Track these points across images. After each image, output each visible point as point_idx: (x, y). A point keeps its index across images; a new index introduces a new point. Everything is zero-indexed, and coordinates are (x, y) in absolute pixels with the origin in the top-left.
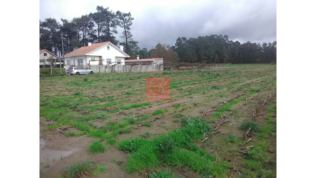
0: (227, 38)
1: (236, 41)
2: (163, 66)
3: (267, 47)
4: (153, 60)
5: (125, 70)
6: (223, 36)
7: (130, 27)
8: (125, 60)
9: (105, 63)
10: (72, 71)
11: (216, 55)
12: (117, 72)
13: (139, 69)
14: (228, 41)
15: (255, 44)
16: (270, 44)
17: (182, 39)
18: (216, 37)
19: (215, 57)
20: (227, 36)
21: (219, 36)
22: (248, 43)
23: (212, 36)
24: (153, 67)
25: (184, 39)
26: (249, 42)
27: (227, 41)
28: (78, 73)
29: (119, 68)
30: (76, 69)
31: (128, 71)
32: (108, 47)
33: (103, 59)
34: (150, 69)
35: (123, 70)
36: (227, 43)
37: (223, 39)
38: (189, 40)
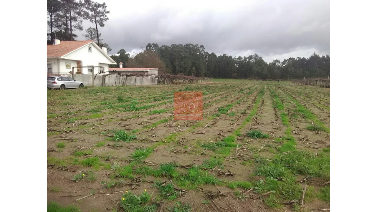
0: (203, 49)
1: (212, 53)
2: (157, 78)
3: (241, 61)
4: (148, 69)
5: (118, 83)
6: (199, 46)
7: (104, 23)
8: (109, 68)
9: (85, 71)
10: (55, 83)
11: (193, 67)
12: (108, 85)
13: (133, 81)
14: (205, 53)
15: (231, 57)
16: (245, 58)
17: (153, 46)
18: (191, 46)
19: (192, 69)
20: (203, 47)
21: (195, 45)
22: (224, 56)
23: (187, 45)
24: (147, 80)
25: (156, 45)
26: (225, 54)
27: (203, 52)
28: (63, 85)
29: (111, 79)
30: (60, 79)
31: (121, 85)
32: (90, 49)
33: (83, 66)
34: (146, 82)
35: (115, 82)
36: (203, 54)
37: (199, 50)
38: (161, 48)
